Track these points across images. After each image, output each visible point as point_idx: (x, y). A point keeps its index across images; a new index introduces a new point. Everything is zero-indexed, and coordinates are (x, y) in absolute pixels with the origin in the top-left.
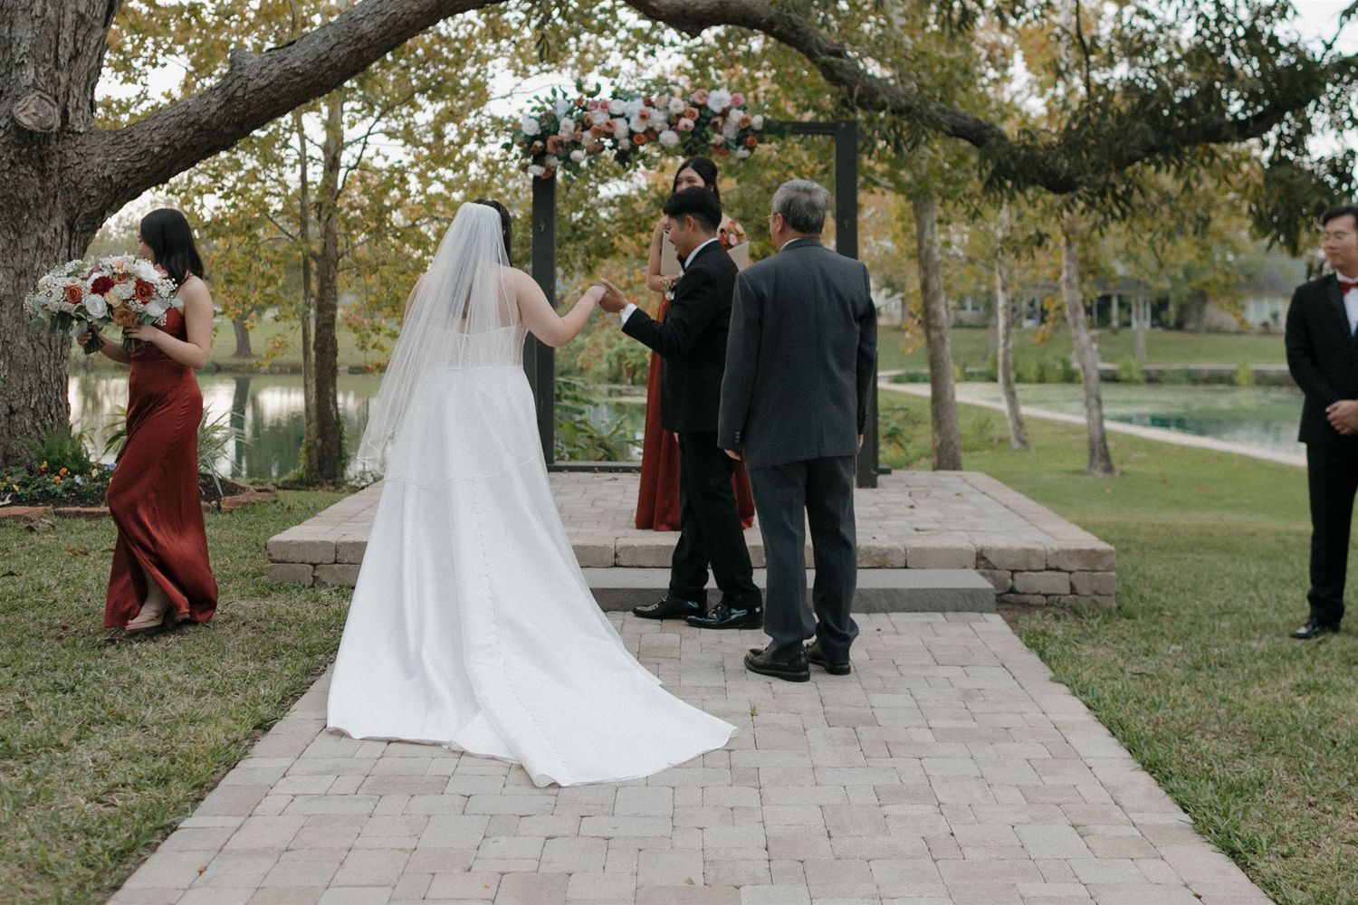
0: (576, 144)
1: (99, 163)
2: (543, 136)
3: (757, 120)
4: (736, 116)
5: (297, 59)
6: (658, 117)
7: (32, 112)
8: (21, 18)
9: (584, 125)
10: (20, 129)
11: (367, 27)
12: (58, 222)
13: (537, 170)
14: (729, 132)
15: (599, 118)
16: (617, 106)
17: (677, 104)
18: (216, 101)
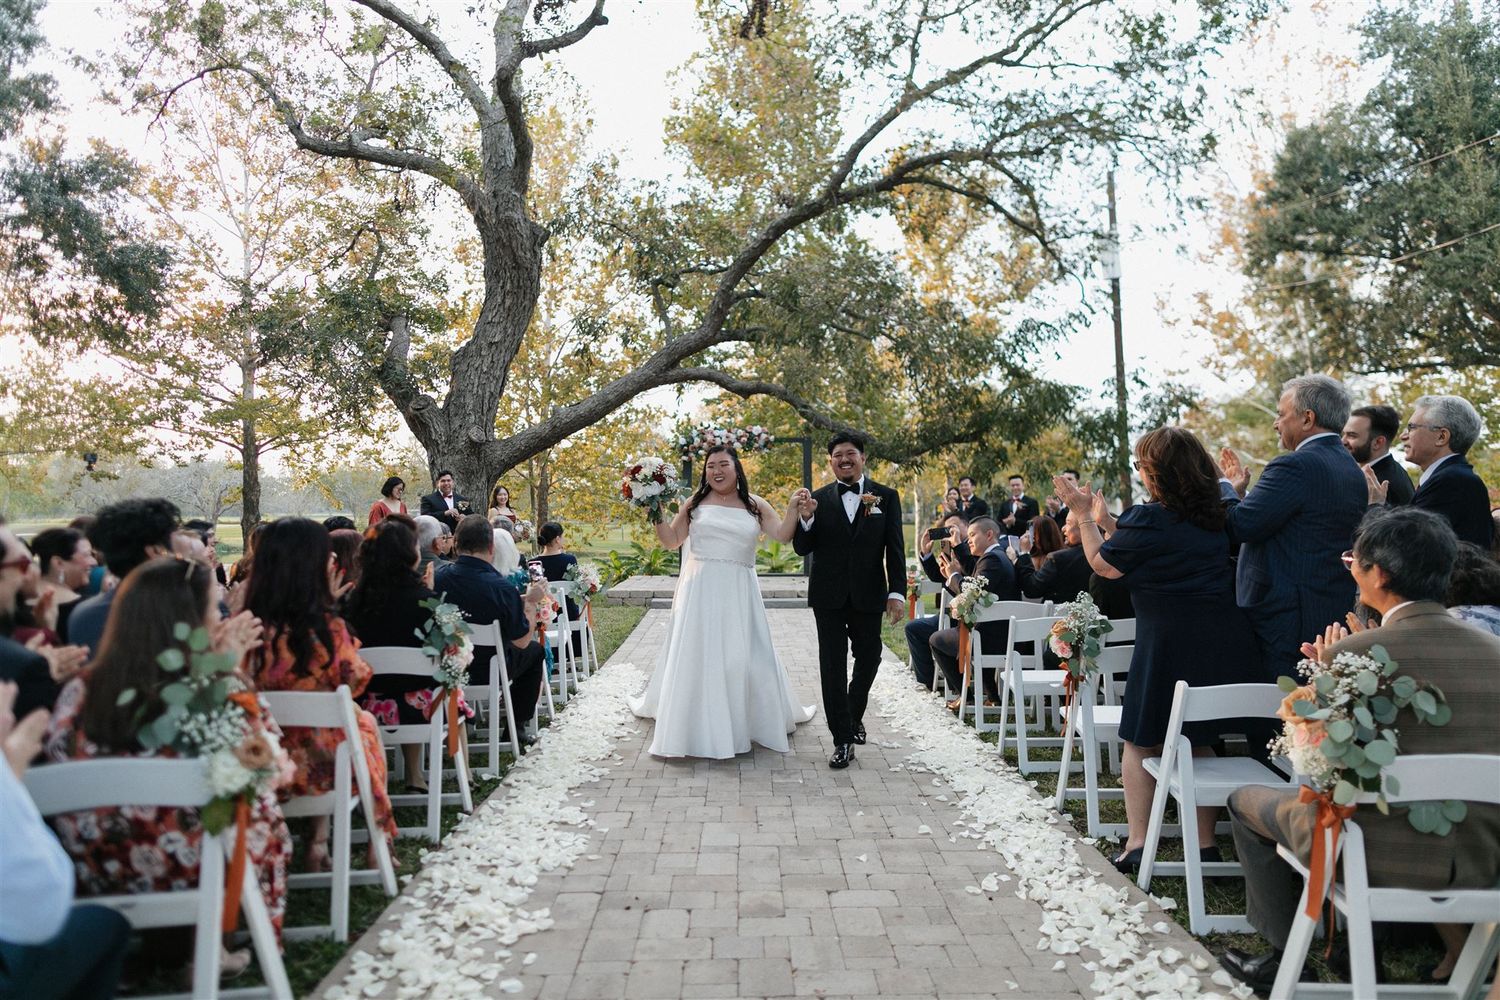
0: (700, 448)
1: (499, 454)
2: (688, 445)
3: (772, 438)
4: (764, 436)
5: (582, 410)
6: (733, 437)
7: (475, 434)
8: (468, 395)
9: (704, 440)
10: (471, 441)
11: (611, 397)
12: (484, 479)
13: (685, 458)
14: (761, 442)
15: (709, 438)
16: (717, 433)
17: (741, 432)
18: (548, 428)
